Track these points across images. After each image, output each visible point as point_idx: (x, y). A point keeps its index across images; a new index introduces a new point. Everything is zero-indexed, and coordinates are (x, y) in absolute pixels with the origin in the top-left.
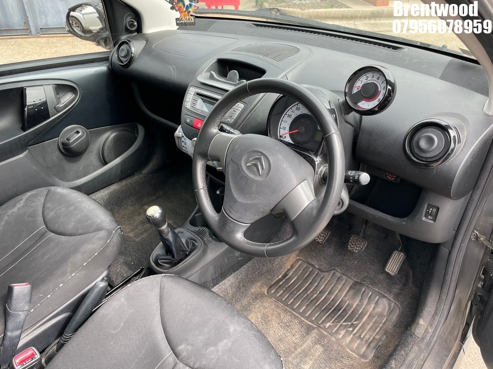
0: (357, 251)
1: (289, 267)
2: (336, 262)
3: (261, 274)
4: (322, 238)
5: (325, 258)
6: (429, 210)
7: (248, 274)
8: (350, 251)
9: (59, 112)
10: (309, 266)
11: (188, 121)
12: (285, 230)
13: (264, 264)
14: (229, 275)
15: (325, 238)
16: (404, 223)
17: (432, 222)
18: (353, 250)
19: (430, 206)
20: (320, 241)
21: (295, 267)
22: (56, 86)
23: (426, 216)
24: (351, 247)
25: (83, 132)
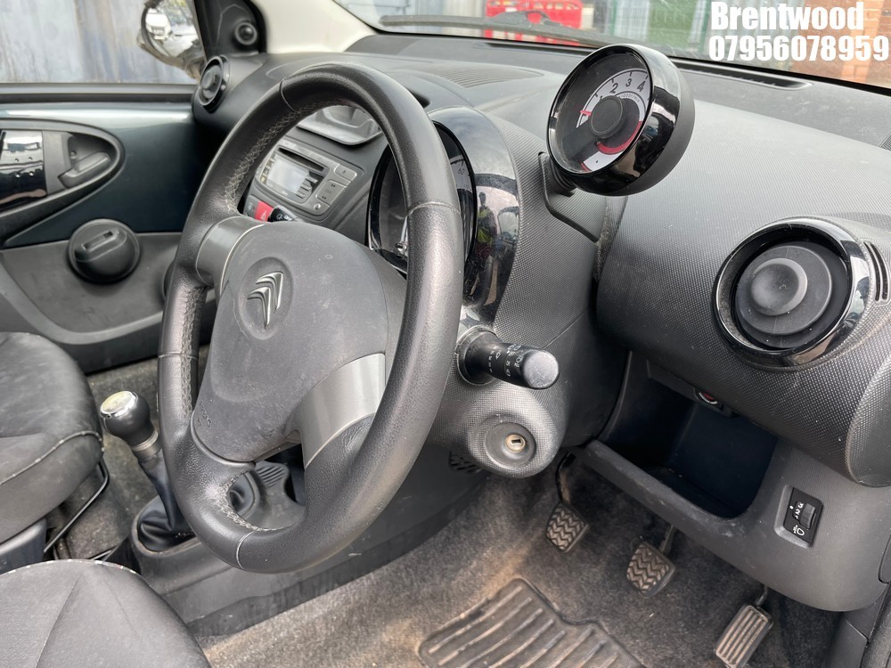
0: (646, 587)
1: (491, 596)
2: (605, 604)
3: (414, 601)
4: (566, 536)
5: (579, 590)
6: (795, 507)
7: (377, 595)
8: (630, 583)
9: (68, 187)
10: (538, 602)
11: (250, 208)
12: (492, 503)
13: (427, 577)
14: (324, 589)
15: (573, 539)
16: (729, 534)
17: (803, 545)
18: (637, 582)
19: (796, 496)
20: (561, 543)
21: (505, 596)
22: (71, 135)
23: (788, 525)
24: (635, 575)
25: (121, 235)
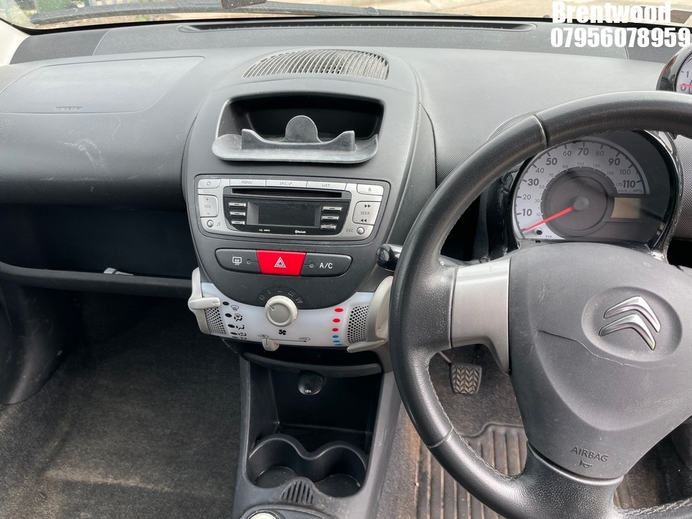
1: (418, 458)
3: (396, 501)
4: (471, 384)
11: (237, 263)
15: (477, 384)
20: (469, 390)
